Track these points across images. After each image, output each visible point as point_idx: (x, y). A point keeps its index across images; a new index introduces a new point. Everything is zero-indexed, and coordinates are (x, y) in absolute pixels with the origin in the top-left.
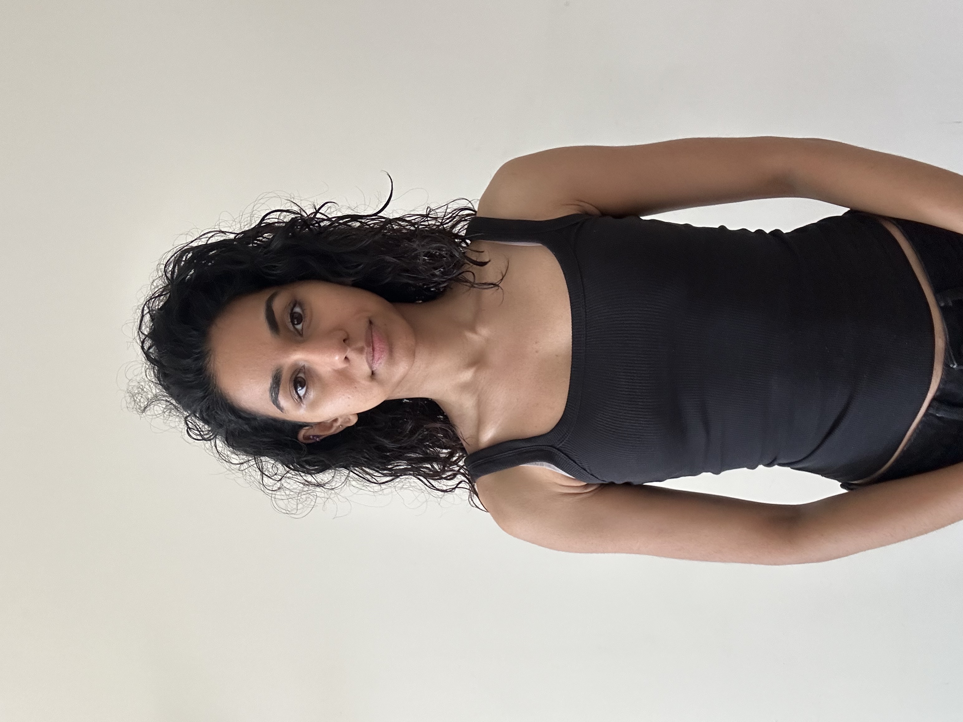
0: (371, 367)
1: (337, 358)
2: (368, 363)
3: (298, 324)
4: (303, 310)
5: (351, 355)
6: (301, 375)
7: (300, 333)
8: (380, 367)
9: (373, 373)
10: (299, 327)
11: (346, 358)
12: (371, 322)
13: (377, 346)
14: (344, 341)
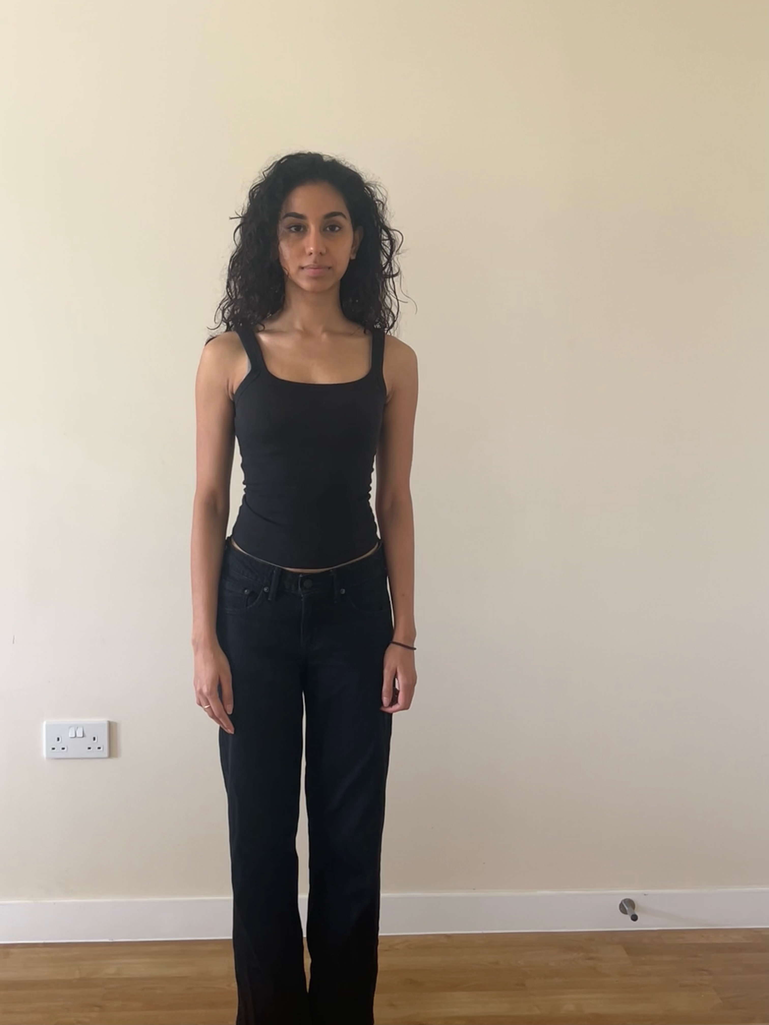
0: (306, 267)
1: (312, 249)
2: (309, 266)
3: (330, 228)
4: (337, 231)
5: (313, 257)
6: (302, 229)
7: (325, 230)
8: (306, 272)
9: (302, 268)
10: (328, 229)
11: (311, 254)
12: (329, 268)
13: (318, 271)
14: (321, 253)
